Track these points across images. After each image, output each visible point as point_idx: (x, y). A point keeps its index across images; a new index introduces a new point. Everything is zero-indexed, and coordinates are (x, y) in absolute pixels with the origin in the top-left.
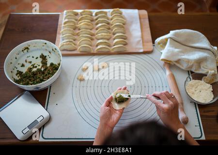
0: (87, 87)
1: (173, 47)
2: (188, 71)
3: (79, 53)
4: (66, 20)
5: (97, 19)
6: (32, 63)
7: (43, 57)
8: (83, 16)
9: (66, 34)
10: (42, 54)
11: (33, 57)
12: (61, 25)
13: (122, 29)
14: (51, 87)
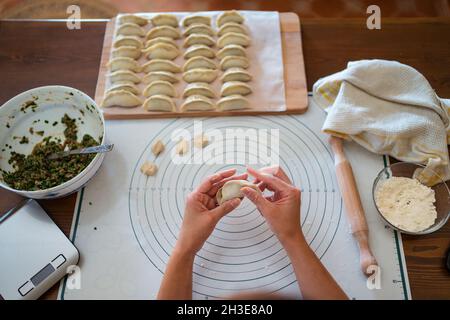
0: (161, 189)
1: (350, 102)
2: (384, 156)
3: (146, 112)
4: (121, 37)
5: (187, 35)
6: (46, 136)
7: (69, 122)
8: (158, 28)
9: (119, 69)
10: (66, 115)
11: (47, 122)
12: (110, 47)
13: (242, 58)
14: (83, 189)
